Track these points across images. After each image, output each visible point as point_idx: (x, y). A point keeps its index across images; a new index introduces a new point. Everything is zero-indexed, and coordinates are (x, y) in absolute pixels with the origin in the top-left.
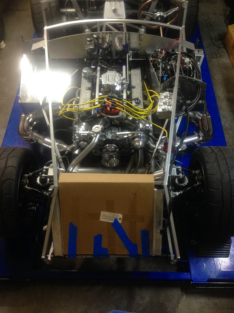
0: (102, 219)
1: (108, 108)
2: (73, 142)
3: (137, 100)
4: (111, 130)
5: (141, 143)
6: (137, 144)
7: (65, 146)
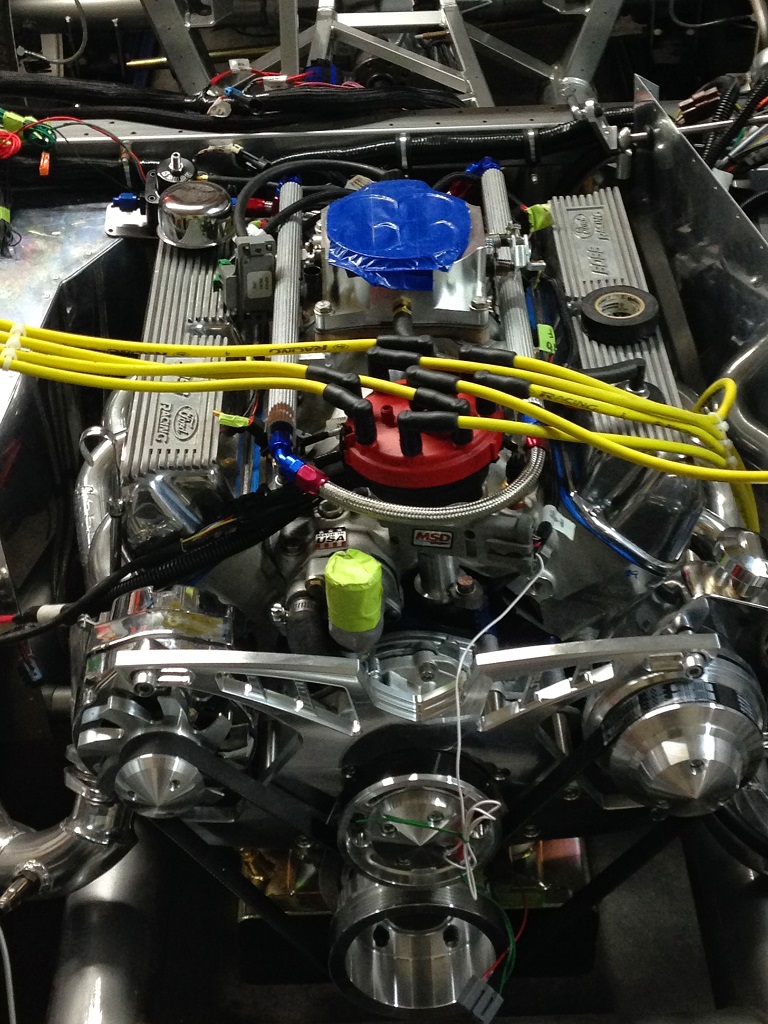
1: (389, 441)
2: (73, 795)
3: (636, 385)
4: (416, 650)
5: (710, 747)
6: (674, 751)
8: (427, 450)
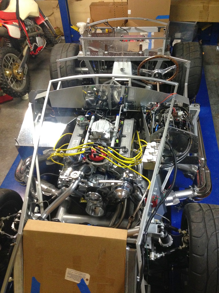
0: (67, 278)
1: (93, 155)
3: (125, 149)
5: (123, 194)
6: (119, 194)
7: (53, 190)
8: (97, 157)
